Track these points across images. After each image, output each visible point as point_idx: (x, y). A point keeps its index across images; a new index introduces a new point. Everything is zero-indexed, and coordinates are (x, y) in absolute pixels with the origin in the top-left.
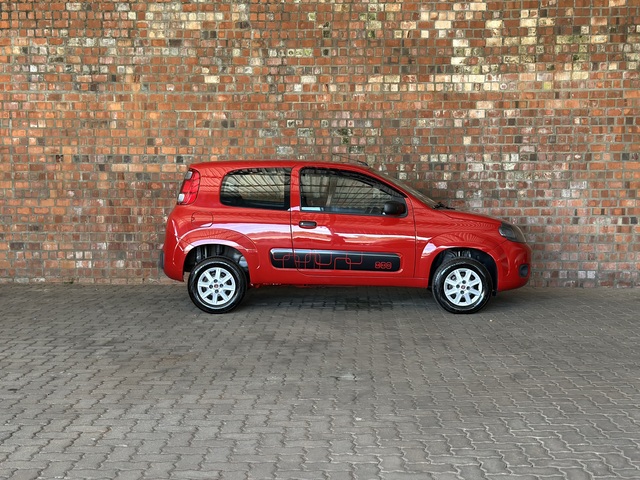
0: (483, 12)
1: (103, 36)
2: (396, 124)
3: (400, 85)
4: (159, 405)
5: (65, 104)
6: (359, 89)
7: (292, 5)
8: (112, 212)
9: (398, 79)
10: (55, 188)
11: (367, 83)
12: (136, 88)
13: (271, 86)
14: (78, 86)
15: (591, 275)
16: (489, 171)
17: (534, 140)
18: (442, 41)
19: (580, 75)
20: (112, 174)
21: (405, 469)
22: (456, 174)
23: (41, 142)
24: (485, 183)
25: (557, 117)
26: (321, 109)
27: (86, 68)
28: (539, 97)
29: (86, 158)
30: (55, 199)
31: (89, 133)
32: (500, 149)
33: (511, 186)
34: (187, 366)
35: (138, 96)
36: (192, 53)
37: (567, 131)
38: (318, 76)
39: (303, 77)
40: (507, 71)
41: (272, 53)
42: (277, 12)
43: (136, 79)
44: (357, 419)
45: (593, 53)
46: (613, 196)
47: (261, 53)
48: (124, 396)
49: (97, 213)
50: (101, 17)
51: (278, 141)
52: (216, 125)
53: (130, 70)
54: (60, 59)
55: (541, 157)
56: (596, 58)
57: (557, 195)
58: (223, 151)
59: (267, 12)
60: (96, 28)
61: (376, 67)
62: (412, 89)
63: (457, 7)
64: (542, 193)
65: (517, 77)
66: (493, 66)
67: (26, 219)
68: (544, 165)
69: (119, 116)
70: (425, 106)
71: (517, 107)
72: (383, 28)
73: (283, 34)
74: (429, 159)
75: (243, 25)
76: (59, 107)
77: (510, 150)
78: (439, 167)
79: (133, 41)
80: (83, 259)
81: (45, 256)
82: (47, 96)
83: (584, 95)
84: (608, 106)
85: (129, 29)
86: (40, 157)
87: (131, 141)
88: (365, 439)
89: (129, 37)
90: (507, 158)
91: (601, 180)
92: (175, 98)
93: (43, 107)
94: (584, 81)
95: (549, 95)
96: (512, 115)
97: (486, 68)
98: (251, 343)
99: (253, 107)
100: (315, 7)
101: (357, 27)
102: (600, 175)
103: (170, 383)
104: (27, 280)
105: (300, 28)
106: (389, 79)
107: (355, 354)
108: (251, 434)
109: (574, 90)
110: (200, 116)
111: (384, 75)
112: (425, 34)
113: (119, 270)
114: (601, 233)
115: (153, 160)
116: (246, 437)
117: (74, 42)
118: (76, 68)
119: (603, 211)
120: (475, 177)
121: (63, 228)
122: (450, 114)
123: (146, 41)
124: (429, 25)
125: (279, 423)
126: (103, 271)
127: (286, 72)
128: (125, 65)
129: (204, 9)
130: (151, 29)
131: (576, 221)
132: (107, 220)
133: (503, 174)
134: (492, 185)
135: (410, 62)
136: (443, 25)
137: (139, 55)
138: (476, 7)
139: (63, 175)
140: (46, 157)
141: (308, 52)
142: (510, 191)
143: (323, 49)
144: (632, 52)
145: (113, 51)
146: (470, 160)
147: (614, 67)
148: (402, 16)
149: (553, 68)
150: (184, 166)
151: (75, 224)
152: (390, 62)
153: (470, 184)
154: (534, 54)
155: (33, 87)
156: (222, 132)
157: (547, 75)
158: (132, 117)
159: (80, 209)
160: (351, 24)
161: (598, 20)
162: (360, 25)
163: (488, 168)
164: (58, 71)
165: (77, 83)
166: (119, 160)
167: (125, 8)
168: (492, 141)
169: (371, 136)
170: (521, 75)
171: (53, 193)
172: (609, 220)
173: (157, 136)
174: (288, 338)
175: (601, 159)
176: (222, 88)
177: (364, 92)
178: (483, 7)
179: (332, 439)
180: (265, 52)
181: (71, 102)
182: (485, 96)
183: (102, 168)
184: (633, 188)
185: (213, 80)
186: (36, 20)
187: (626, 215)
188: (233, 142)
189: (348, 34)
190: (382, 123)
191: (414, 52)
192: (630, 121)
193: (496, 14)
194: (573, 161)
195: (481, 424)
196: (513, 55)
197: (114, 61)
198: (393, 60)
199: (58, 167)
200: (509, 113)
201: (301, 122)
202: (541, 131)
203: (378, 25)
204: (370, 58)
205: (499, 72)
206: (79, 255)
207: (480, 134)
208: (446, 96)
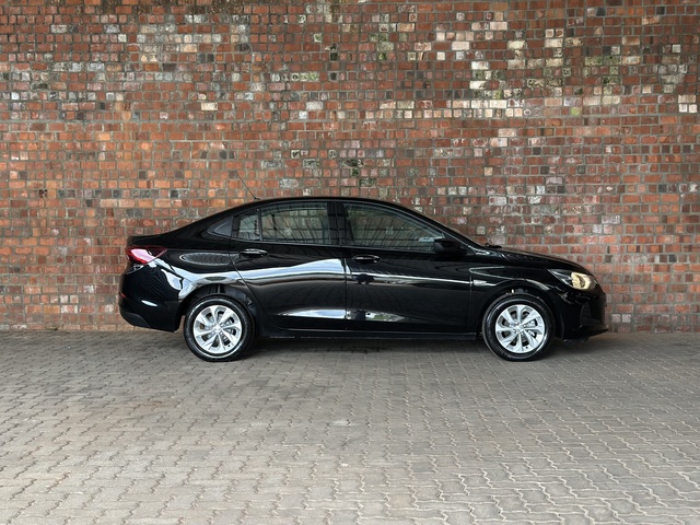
0: (504, 32)
1: (91, 60)
2: (411, 153)
3: (414, 111)
4: (126, 452)
5: (49, 135)
6: (369, 116)
7: (295, 26)
8: (101, 251)
9: (412, 105)
10: (39, 226)
11: (378, 109)
12: (126, 117)
13: (274, 113)
14: (64, 115)
15: (626, 318)
16: (512, 205)
17: (561, 171)
18: (459, 62)
19: (611, 99)
20: (100, 210)
21: (387, 515)
22: (475, 208)
23: (23, 176)
24: (509, 217)
25: (586, 146)
26: (328, 138)
27: (72, 96)
28: (567, 124)
29: (72, 193)
30: (38, 238)
31: (76, 166)
32: (524, 180)
33: (535, 221)
34: (166, 413)
35: (129, 125)
36: (188, 78)
37: (598, 161)
38: (325, 102)
39: (308, 104)
40: (531, 96)
41: (275, 77)
42: (280, 33)
43: (126, 107)
44: (344, 465)
45: (625, 76)
46: (649, 231)
47: (262, 77)
48: (90, 443)
49: (83, 253)
50: (89, 39)
51: (282, 173)
52: (213, 156)
53: (120, 98)
54: (44, 86)
55: (569, 190)
56: (627, 80)
57: (588, 231)
58: (222, 184)
59: (269, 33)
60: (83, 52)
61: (388, 93)
62: (427, 116)
63: (475, 26)
64: (571, 229)
65: (542, 102)
66: (516, 91)
67: (6, 260)
68: (573, 198)
69: (108, 147)
70: (442, 134)
71: (542, 134)
72: (395, 49)
73: (286, 56)
74: (447, 192)
75: (243, 47)
76: (42, 136)
77: (535, 181)
78: (458, 200)
79: (123, 66)
80: (68, 303)
81: (27, 300)
82: (29, 126)
83: (615, 121)
84: (642, 133)
85: (119, 53)
86: (22, 192)
87: (122, 174)
88: (348, 486)
89: (119, 62)
90: (532, 191)
91: (636, 214)
92: (170, 127)
93: (25, 137)
94: (615, 106)
95: (577, 122)
96: (537, 143)
97: (508, 92)
98: (241, 389)
99: (254, 136)
100: (321, 26)
101: (367, 49)
102: (635, 208)
103: (142, 430)
104: (7, 327)
105: (305, 50)
106: (402, 105)
107: (353, 399)
108: (223, 481)
109: (605, 116)
110: (196, 147)
111: (397, 100)
112: (441, 56)
113: (109, 315)
114: (637, 273)
115: (145, 195)
116: (216, 483)
117: (59, 67)
118: (62, 95)
119: (638, 248)
120: (497, 211)
121: (47, 269)
122: (469, 142)
123: (138, 66)
124: (445, 47)
125: (256, 470)
126: (90, 317)
127: (289, 97)
128: (115, 92)
129: (201, 30)
130: (143, 52)
131: (609, 259)
132: (95, 260)
133: (528, 208)
134: (516, 220)
135: (425, 86)
136: (461, 46)
137: (130, 81)
138: (497, 26)
139: (47, 211)
140: (29, 192)
141: (314, 76)
142: (536, 226)
143: (329, 73)
144: (668, 74)
145: (102, 77)
146: (492, 192)
147: (648, 90)
148: (416, 37)
149: (581, 92)
150: (179, 201)
151: (60, 265)
152: (403, 86)
153: (492, 219)
154: (560, 78)
155: (15, 116)
156: (220, 164)
157: (575, 99)
158: (122, 148)
159: (65, 249)
160: (360, 46)
161: (630, 39)
162: (370, 46)
163: (511, 201)
164: (41, 98)
165: (64, 112)
166: (108, 195)
167: (114, 30)
168: (515, 171)
169: (383, 168)
170: (546, 100)
171: (36, 232)
172: (645, 258)
173: (150, 169)
174: (282, 384)
175: (635, 191)
176: (220, 116)
177: (375, 119)
178: (504, 26)
179: (311, 486)
180: (267, 76)
181: (55, 132)
182: (509, 123)
183: (89, 203)
184: (671, 223)
185: (210, 107)
186: (18, 44)
187: (664, 253)
188: (232, 174)
189: (358, 56)
190: (395, 153)
191: (430, 75)
192: (666, 149)
193: (518, 34)
194: (605, 194)
195: (479, 470)
196: (538, 78)
197: (102, 88)
198: (407, 84)
199: (41, 203)
200: (534, 141)
201: (307, 153)
202: (568, 161)
203: (390, 46)
204: (381, 82)
205: (521, 96)
206: (64, 299)
207: (503, 164)
208: (464, 123)
